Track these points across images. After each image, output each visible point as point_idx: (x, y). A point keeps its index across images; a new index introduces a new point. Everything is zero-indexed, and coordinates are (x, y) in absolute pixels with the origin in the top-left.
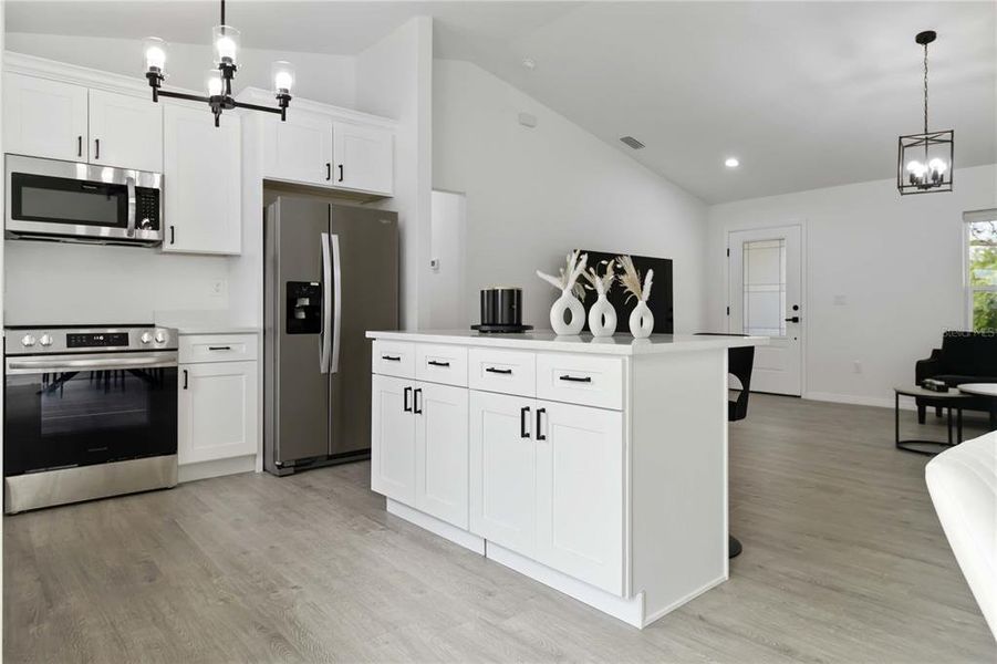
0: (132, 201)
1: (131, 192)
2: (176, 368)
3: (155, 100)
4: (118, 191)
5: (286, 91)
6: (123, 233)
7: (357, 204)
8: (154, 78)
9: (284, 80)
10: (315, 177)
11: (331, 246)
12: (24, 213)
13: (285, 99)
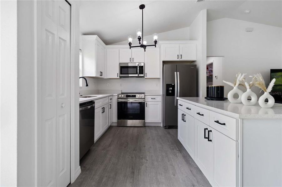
0: (138, 69)
1: (138, 67)
2: (145, 102)
3: (130, 49)
4: (136, 67)
5: (156, 40)
6: (137, 75)
7: (189, 64)
8: (130, 44)
9: (155, 38)
10: (175, 59)
11: (177, 75)
12: (122, 73)
13: (156, 42)
